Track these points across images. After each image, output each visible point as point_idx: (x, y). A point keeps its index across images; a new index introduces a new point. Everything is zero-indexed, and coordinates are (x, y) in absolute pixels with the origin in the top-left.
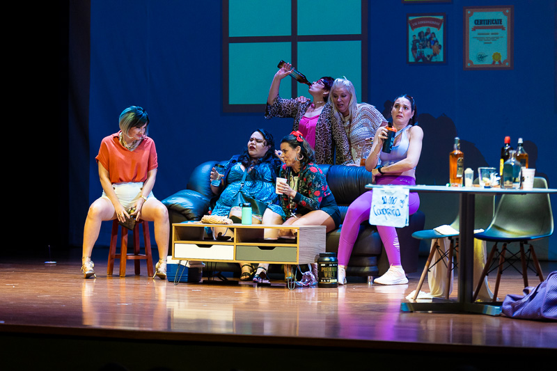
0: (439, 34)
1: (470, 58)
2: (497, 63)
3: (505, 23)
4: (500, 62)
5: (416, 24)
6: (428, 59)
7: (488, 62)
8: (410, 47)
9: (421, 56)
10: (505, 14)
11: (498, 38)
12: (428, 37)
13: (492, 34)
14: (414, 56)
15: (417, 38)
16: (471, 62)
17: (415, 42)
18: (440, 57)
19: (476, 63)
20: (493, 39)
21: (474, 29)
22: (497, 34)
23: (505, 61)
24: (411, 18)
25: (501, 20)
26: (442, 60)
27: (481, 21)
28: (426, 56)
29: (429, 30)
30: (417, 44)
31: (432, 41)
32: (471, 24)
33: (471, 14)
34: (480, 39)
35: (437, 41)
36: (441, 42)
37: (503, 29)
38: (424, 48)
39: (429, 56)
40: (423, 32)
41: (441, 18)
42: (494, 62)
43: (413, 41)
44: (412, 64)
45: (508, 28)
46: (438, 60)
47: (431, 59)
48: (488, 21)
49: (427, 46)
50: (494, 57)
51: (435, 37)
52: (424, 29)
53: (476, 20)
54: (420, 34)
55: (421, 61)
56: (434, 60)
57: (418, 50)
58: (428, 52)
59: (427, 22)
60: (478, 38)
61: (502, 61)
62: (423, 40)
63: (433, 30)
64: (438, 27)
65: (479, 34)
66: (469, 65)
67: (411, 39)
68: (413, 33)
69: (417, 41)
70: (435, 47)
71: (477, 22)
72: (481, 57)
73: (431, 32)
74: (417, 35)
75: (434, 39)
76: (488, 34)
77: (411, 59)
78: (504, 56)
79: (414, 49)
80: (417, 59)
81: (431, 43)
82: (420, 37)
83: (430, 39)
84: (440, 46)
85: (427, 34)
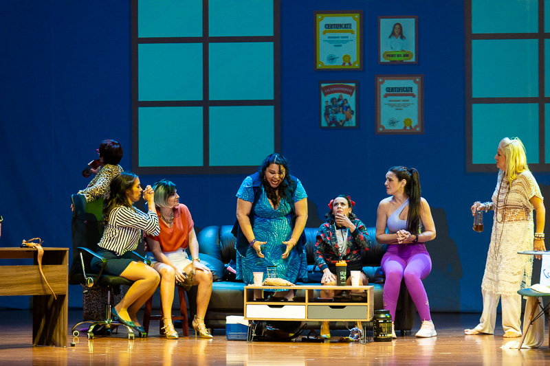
0: (351, 100)
1: (382, 124)
2: (408, 128)
3: (415, 91)
4: (411, 127)
5: (328, 90)
6: (341, 124)
7: (399, 127)
8: (323, 112)
9: (334, 120)
10: (415, 82)
11: (409, 105)
12: (340, 103)
13: (403, 101)
14: (327, 121)
15: (330, 104)
16: (383, 127)
17: (327, 107)
18: (353, 122)
19: (388, 127)
20: (404, 106)
21: (386, 96)
22: (408, 101)
23: (416, 126)
24: (323, 85)
25: (411, 88)
26: (354, 125)
27: (392, 88)
28: (338, 121)
29: (341, 96)
30: (330, 109)
31: (344, 107)
32: (383, 92)
33: (383, 82)
34: (392, 106)
35: (349, 107)
36: (353, 108)
37: (414, 96)
38: (336, 113)
39: (341, 121)
40: (335, 98)
41: (353, 85)
42: (405, 128)
43: (326, 107)
44: (324, 128)
45: (419, 95)
46: (351, 125)
47: (343, 124)
48: (399, 89)
49: (339, 111)
50: (405, 122)
51: (347, 103)
52: (336, 95)
53: (387, 88)
54: (332, 100)
55: (333, 125)
56: (346, 125)
57: (331, 115)
58: (340, 117)
59: (339, 89)
60: (389, 105)
61: (413, 126)
62: (336, 106)
63: (345, 96)
64: (351, 94)
65: (390, 101)
66: (381, 129)
67: (323, 105)
68: (325, 100)
69: (330, 107)
70: (348, 112)
71: (388, 90)
72: (393, 123)
73: (344, 98)
74: (329, 101)
75: (347, 105)
76: (399, 101)
77: (324, 124)
78: (415, 122)
79: (327, 114)
80: (330, 124)
81: (343, 109)
82: (333, 103)
83: (343, 105)
84: (352, 111)
85: (339, 100)
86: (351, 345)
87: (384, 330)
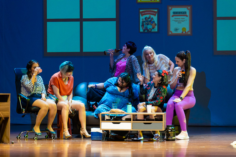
0: (155, 18)
1: (171, 30)
2: (184, 32)
3: (188, 14)
4: (185, 32)
5: (143, 13)
6: (150, 30)
7: (180, 32)
8: (141, 24)
9: (146, 29)
10: (188, 9)
11: (184, 21)
12: (150, 20)
13: (182, 19)
14: (143, 29)
15: (144, 20)
16: (171, 32)
17: (143, 22)
18: (156, 29)
19: (174, 32)
20: (182, 21)
21: (173, 16)
22: (184, 19)
23: (188, 32)
24: (141, 11)
25: (186, 12)
26: (156, 31)
27: (176, 12)
28: (149, 29)
29: (150, 16)
30: (144, 23)
31: (151, 22)
32: (171, 14)
33: (171, 9)
34: (176, 21)
35: (154, 22)
36: (156, 22)
37: (187, 16)
38: (148, 25)
39: (150, 29)
40: (147, 17)
41: (156, 10)
42: (183, 32)
43: (142, 22)
44: (141, 33)
45: (189, 16)
47: (151, 30)
48: (180, 13)
49: (149, 24)
50: (182, 29)
52: (148, 16)
54: (146, 18)
55: (146, 31)
56: (153, 31)
57: (145, 26)
58: (149, 27)
59: (149, 13)
60: (175, 21)
61: (187, 32)
62: (147, 21)
63: (152, 16)
64: (155, 15)
65: (175, 19)
66: (170, 33)
67: (141, 21)
68: (142, 18)
69: (145, 22)
70: (153, 24)
71: (174, 13)
72: (176, 30)
73: (151, 17)
74: (144, 19)
75: (153, 21)
76: (180, 19)
77: (141, 30)
78: (188, 29)
79: (143, 25)
80: (144, 30)
81: (151, 23)
82: (146, 20)
83: (151, 21)
84: (156, 24)
85: (149, 18)
86: (154, 143)
87: (171, 135)
